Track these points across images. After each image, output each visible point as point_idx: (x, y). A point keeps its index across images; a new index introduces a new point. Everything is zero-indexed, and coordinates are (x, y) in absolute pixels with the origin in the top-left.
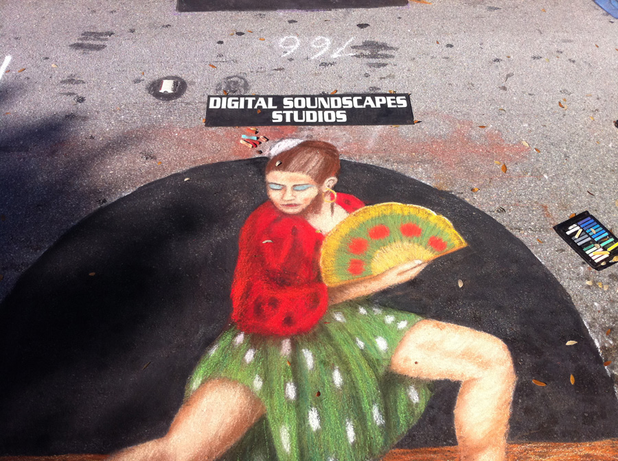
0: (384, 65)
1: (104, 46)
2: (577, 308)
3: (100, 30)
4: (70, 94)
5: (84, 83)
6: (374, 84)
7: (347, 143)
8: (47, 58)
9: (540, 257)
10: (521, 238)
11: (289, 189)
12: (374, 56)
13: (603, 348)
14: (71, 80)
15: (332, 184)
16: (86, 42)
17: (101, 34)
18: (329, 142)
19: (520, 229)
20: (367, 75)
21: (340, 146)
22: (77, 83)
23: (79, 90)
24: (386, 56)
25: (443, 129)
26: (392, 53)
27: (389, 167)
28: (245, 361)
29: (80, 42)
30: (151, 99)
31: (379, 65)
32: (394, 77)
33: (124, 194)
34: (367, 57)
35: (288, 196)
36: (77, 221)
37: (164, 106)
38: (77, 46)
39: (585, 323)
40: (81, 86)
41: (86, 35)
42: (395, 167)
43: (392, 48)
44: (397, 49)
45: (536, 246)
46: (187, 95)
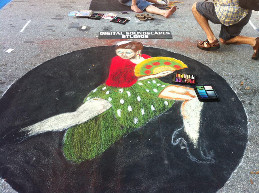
0: (160, 24)
1: (63, 19)
2: (228, 83)
3: (62, 15)
4: (50, 30)
5: (55, 27)
6: (156, 29)
7: (146, 42)
8: (43, 21)
9: (214, 70)
10: (207, 66)
11: (124, 53)
12: (157, 22)
13: (238, 93)
14: (51, 26)
15: (140, 52)
16: (56, 18)
17: (62, 16)
18: (140, 42)
19: (207, 64)
20: (154, 26)
21: (143, 43)
22: (53, 27)
23: (53, 29)
24: (161, 22)
25: (180, 39)
26: (163, 21)
27: (161, 48)
28: (106, 94)
29: (55, 18)
30: (78, 31)
31: (158, 24)
32: (163, 27)
33: (66, 53)
34: (155, 22)
35: (124, 55)
36: (49, 59)
37: (82, 33)
38: (54, 19)
39: (231, 87)
40: (54, 28)
41: (57, 16)
42: (163, 48)
43: (163, 20)
44: (165, 20)
45: (213, 68)
46: (91, 30)
